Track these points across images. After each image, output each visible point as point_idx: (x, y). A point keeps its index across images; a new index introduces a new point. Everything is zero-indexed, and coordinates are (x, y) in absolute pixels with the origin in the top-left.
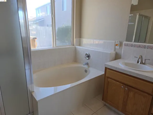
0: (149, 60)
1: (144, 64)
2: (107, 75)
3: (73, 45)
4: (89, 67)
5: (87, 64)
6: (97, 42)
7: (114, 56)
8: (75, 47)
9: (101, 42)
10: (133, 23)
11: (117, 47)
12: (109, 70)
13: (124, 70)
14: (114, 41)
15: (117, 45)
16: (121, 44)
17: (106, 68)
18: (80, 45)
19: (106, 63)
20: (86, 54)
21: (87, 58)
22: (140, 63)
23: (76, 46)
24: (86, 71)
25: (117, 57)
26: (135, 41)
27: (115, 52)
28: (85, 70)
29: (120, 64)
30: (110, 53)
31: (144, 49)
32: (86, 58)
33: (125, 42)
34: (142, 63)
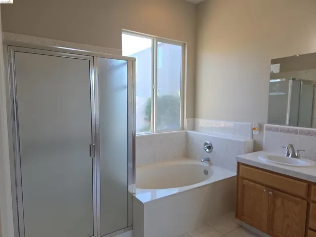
0: (304, 151)
1: (297, 157)
2: (240, 174)
3: (183, 129)
4: (211, 164)
5: (208, 160)
6: (222, 124)
7: (251, 146)
8: (187, 133)
9: (231, 124)
10: (284, 94)
11: (256, 133)
12: (243, 166)
13: (265, 165)
14: (250, 123)
15: (254, 129)
16: (261, 128)
17: (239, 164)
18: (194, 129)
19: (238, 156)
20: (206, 144)
21: (208, 150)
22: (291, 157)
23: (188, 131)
24: (206, 173)
25: (257, 147)
27: (251, 140)
28: (205, 170)
29: (259, 157)
30: (245, 142)
31: (296, 135)
32: (205, 150)
33: (266, 125)
34: (294, 156)
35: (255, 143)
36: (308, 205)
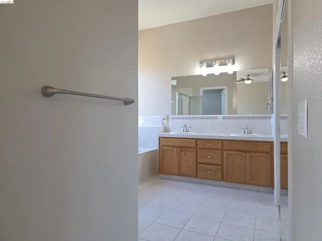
1: (188, 131)
2: (161, 144)
7: (163, 129)
11: (165, 121)
14: (162, 116)
15: (164, 119)
16: (168, 118)
19: (159, 134)
26: (178, 114)
27: (163, 127)
33: (171, 116)
35: (165, 128)
36: (197, 151)
